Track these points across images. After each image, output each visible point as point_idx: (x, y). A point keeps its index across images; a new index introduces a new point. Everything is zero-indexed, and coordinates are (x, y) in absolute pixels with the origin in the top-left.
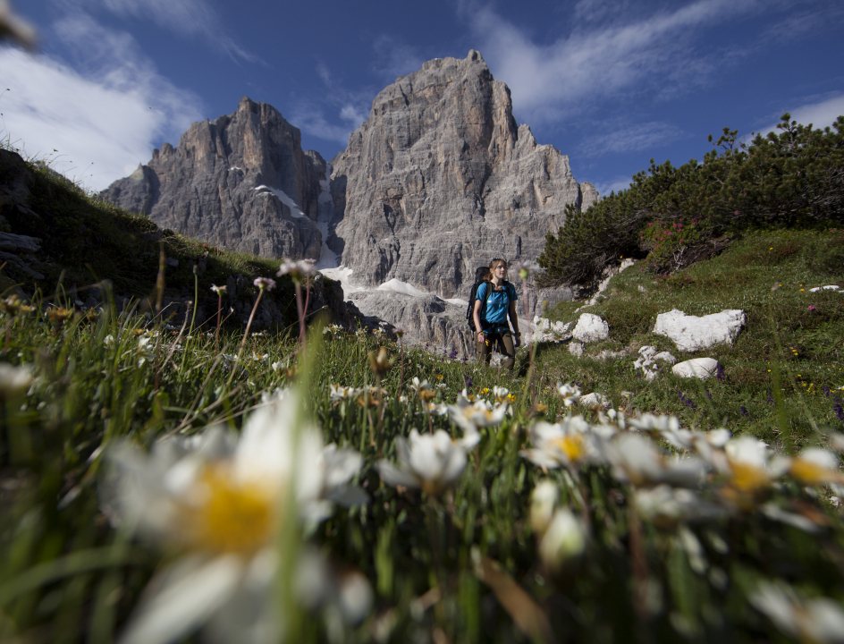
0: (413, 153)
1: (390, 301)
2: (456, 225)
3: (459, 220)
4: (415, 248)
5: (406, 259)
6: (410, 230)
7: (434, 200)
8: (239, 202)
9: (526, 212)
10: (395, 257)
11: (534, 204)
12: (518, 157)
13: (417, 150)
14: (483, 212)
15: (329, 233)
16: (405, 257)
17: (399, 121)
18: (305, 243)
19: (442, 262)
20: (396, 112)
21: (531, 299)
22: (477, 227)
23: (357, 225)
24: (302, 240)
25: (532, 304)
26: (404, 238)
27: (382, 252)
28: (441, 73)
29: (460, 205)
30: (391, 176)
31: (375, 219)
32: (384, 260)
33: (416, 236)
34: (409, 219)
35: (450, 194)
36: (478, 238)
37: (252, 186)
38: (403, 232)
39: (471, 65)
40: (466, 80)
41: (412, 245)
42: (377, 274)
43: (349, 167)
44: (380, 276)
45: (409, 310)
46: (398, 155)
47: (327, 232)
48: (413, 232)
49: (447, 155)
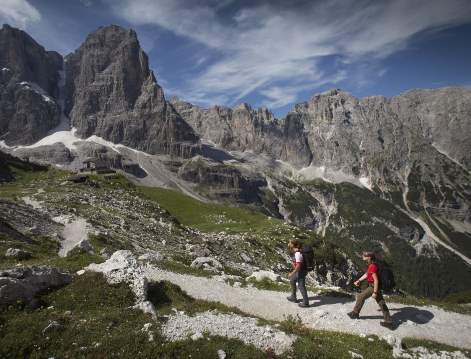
0: (104, 75)
1: (88, 147)
2: (121, 113)
3: (122, 110)
4: (104, 122)
5: (100, 127)
6: (101, 113)
7: (113, 100)
8: (12, 91)
9: (147, 110)
10: (95, 125)
11: (150, 107)
12: (147, 85)
13: (106, 74)
14: (133, 108)
15: (65, 107)
16: (99, 126)
17: (98, 56)
18: (52, 115)
19: (115, 129)
20: (96, 50)
21: (148, 145)
22: (129, 114)
23: (79, 107)
24: (50, 113)
25: (148, 147)
26: (99, 116)
27: (89, 123)
28: (118, 35)
29: (123, 103)
30: (93, 86)
31: (86, 106)
32: (89, 126)
33: (104, 116)
34: (102, 107)
35: (119, 98)
36: (128, 119)
37: (18, 82)
38: (99, 113)
39: (129, 39)
40: (126, 46)
41: (103, 120)
42: (86, 133)
43: (75, 71)
44: (88, 134)
45: (94, 152)
46: (97, 74)
47: (64, 106)
48: (103, 114)
49: (118, 81)
